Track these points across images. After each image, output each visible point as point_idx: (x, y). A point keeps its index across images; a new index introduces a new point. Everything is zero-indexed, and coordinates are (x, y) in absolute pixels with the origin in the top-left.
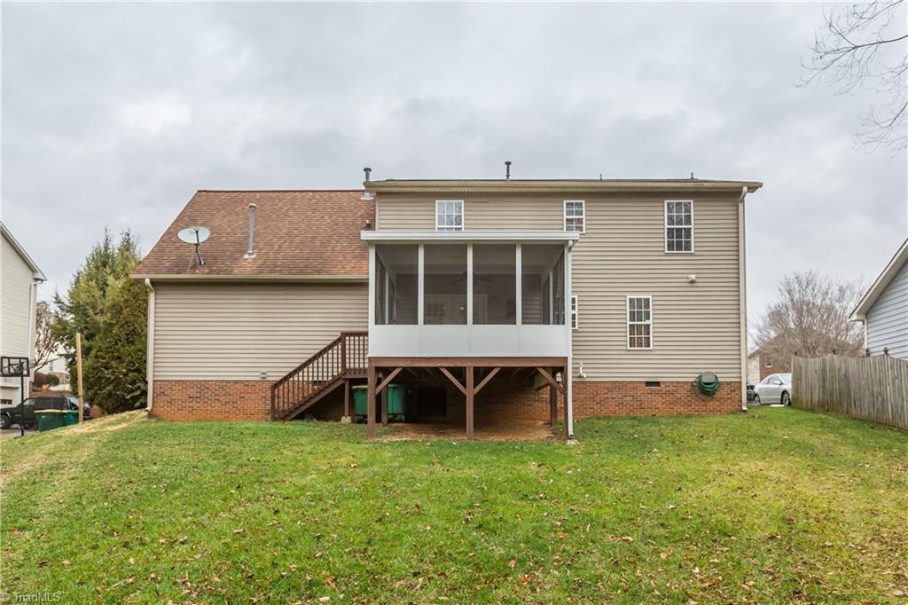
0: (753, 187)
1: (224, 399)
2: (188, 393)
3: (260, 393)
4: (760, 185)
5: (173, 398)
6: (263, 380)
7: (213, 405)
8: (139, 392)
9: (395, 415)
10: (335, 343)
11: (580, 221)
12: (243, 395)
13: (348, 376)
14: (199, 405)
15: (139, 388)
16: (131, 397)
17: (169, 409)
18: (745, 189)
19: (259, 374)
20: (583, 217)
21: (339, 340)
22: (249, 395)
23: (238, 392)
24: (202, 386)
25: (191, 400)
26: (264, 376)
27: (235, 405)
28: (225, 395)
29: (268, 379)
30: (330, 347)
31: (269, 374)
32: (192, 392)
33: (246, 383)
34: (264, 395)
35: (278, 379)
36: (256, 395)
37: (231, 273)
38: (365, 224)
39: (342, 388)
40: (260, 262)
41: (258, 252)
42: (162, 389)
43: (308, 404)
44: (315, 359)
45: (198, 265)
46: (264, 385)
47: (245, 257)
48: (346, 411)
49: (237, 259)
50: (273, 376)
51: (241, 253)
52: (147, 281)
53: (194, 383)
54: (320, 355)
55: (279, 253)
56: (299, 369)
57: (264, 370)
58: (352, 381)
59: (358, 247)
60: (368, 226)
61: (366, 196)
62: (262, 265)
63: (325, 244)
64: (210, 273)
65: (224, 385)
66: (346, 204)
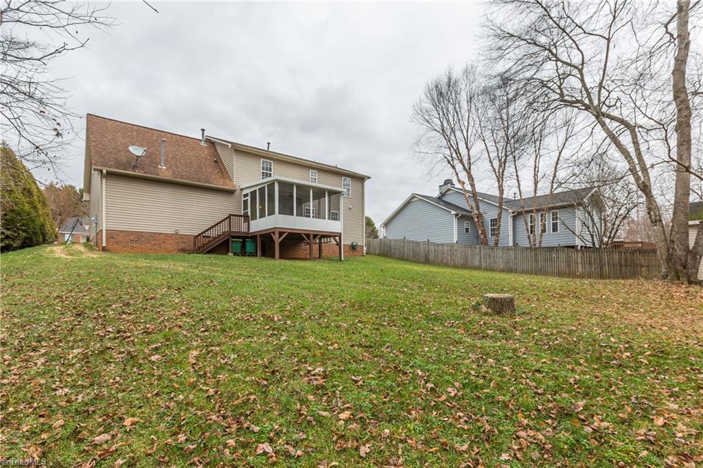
0: (369, 178)
1: (153, 242)
2: (129, 238)
3: (175, 240)
4: (370, 178)
5: (119, 240)
6: (177, 234)
7: (146, 245)
9: (251, 253)
10: (226, 219)
11: (315, 179)
12: (164, 241)
13: (232, 234)
14: (137, 245)
17: (117, 247)
18: (366, 178)
19: (174, 230)
20: (316, 177)
21: (228, 217)
22: (168, 241)
23: (162, 239)
24: (139, 235)
25: (132, 242)
26: (177, 231)
27: (160, 246)
28: (154, 240)
29: (180, 233)
30: (224, 220)
31: (179, 230)
32: (132, 237)
33: (166, 235)
35: (197, 234)
36: (173, 241)
37: (158, 175)
38: (213, 160)
39: (228, 239)
40: (171, 171)
41: (165, 165)
42: (112, 234)
43: (212, 247)
44: (214, 226)
45: (134, 167)
46: (176, 236)
47: (160, 166)
48: (230, 251)
49: (156, 167)
50: (182, 232)
51: (155, 164)
52: (104, 171)
53: (133, 233)
54: (217, 224)
55: (178, 168)
56: (207, 230)
57: (176, 228)
58: (233, 237)
59: (219, 172)
60: (216, 162)
61: (202, 144)
62: (174, 173)
63: (200, 167)
64: (145, 173)
65: (153, 235)
66: (194, 146)
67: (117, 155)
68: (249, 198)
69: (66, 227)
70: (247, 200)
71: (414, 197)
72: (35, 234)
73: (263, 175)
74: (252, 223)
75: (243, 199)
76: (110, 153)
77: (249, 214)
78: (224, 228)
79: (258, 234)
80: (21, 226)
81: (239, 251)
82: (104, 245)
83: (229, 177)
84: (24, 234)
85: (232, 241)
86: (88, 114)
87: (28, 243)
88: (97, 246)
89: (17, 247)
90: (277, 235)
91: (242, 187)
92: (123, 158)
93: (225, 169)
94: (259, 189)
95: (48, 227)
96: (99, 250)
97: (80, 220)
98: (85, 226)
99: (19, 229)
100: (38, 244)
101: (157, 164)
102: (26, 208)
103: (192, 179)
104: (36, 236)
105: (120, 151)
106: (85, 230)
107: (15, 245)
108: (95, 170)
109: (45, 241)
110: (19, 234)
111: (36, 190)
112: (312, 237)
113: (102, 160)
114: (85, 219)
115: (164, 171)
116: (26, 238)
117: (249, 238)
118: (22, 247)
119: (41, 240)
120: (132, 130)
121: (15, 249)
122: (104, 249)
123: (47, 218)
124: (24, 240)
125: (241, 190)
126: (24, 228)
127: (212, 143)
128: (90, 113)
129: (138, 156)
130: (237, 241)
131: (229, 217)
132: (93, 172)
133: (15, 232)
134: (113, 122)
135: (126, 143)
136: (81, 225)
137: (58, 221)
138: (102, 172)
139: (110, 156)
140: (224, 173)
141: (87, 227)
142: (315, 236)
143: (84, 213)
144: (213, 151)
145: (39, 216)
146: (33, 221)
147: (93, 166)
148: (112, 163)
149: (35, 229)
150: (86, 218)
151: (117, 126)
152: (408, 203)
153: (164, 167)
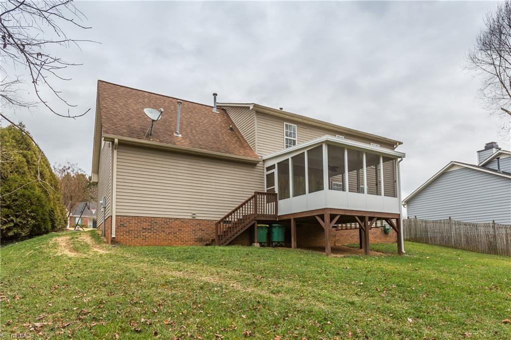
0: (400, 143)
1: (168, 231)
2: (142, 226)
3: (192, 227)
4: (402, 143)
5: (131, 229)
6: (194, 219)
7: (160, 234)
8: (12, 224)
9: (279, 242)
10: (252, 198)
12: (180, 228)
13: (258, 219)
14: (150, 234)
15: (12, 221)
16: (7, 228)
17: (128, 237)
18: (398, 144)
19: (191, 214)
22: (185, 228)
23: (178, 226)
24: (152, 221)
25: (144, 230)
26: (194, 216)
27: (175, 235)
28: (169, 228)
29: (197, 218)
30: (250, 200)
31: (197, 215)
32: (145, 225)
33: (182, 221)
34: (194, 228)
35: (219, 219)
36: (189, 228)
37: (175, 144)
38: (229, 128)
39: (253, 226)
40: (188, 140)
41: (181, 133)
42: (123, 221)
43: (236, 236)
44: (239, 208)
45: (149, 136)
46: (194, 222)
47: (175, 134)
48: (256, 241)
49: (171, 136)
50: (199, 217)
51: (170, 132)
52: (116, 141)
53: (146, 219)
54: (242, 206)
55: (194, 136)
56: (231, 214)
57: (194, 212)
58: (260, 222)
59: (237, 141)
60: (231, 129)
61: (215, 110)
62: (191, 142)
63: (216, 135)
64: (161, 141)
65: (167, 221)
66: (206, 112)
67: (130, 123)
68: (276, 171)
69: (76, 211)
70: (273, 173)
71: (453, 165)
72: (44, 221)
73: (287, 143)
74: (281, 203)
75: (266, 173)
76: (122, 119)
77: (277, 191)
78: (249, 210)
79: (292, 218)
80: (30, 212)
81: (264, 240)
82: (113, 236)
83: (248, 146)
84: (33, 222)
85: (258, 227)
86: (99, 80)
87: (37, 231)
88: (105, 236)
89: (25, 236)
90: (327, 219)
91: (265, 158)
92: (136, 124)
93: (242, 137)
94: (292, 158)
95: (58, 213)
96: (107, 242)
97: (88, 204)
98: (92, 210)
99: (28, 216)
100: (47, 232)
101: (172, 132)
102: (36, 192)
103: (212, 149)
104: (44, 222)
105: (132, 118)
106: (91, 213)
107: (23, 234)
108: (106, 139)
109: (54, 228)
110: (28, 221)
111: (49, 174)
112: (367, 219)
113: (113, 127)
114: (92, 204)
115: (180, 140)
116: (34, 226)
117: (275, 222)
118: (31, 235)
119: (50, 227)
120: (144, 97)
121: (23, 239)
122: (114, 242)
123: (57, 202)
124: (33, 228)
125: (264, 161)
126: (33, 214)
127: (224, 109)
128: (100, 80)
129: (153, 121)
130: (262, 227)
131: (254, 197)
132: (103, 142)
133: (24, 219)
134: (124, 88)
135: (138, 109)
136: (89, 209)
137: (69, 206)
138: (113, 142)
139: (121, 123)
140: (241, 142)
141: (94, 211)
142: (371, 219)
143: (92, 198)
144: (226, 118)
145: (49, 200)
146: (42, 206)
147: (104, 135)
148: (124, 131)
149: (44, 215)
150: (93, 202)
151: (128, 92)
152: (443, 174)
153: (180, 136)
